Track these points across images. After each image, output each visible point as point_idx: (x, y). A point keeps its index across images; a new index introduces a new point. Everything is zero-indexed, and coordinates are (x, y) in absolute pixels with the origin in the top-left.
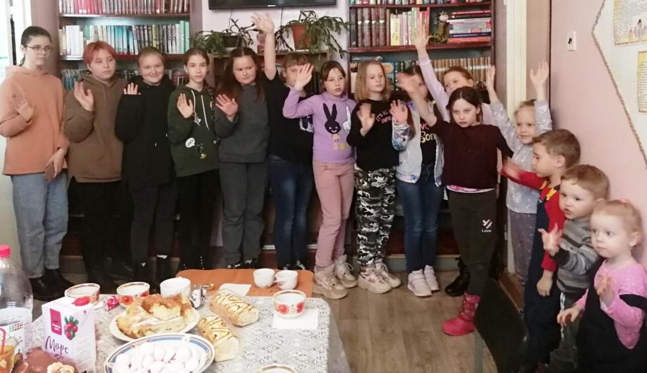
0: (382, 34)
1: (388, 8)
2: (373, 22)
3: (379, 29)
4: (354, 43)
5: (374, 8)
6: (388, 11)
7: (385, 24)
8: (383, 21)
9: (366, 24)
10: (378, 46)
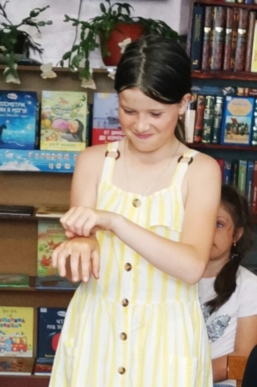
0: (239, 50)
1: (252, 10)
2: (228, 31)
3: (235, 42)
4: (195, 63)
5: (231, 7)
6: (253, 15)
7: (246, 36)
8: (244, 31)
9: (216, 32)
10: (233, 70)
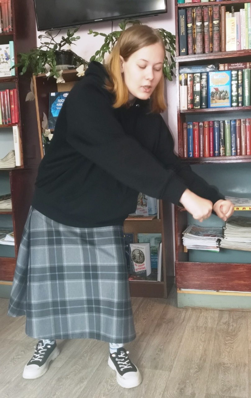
0: (216, 37)
1: (222, 5)
2: (206, 24)
3: (213, 31)
4: (183, 51)
5: (206, 6)
6: (223, 9)
7: (219, 25)
8: (218, 21)
9: (197, 26)
10: (211, 52)
